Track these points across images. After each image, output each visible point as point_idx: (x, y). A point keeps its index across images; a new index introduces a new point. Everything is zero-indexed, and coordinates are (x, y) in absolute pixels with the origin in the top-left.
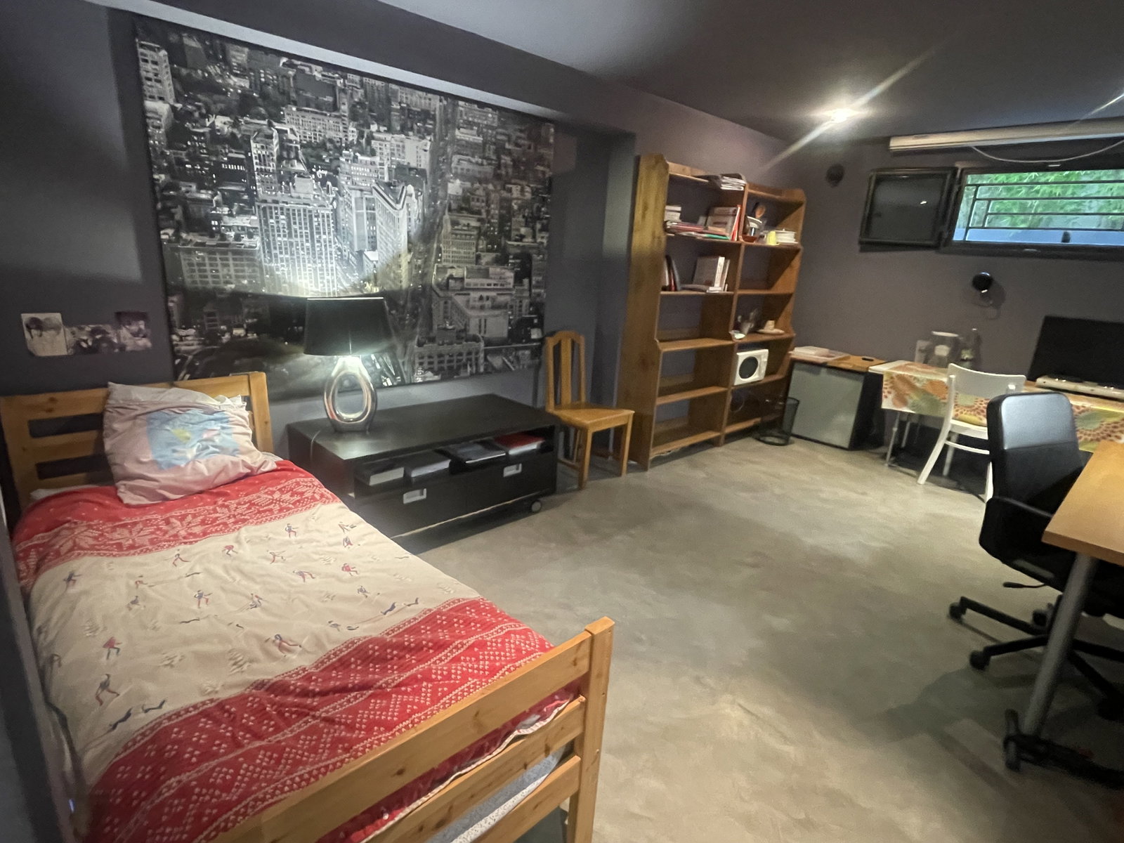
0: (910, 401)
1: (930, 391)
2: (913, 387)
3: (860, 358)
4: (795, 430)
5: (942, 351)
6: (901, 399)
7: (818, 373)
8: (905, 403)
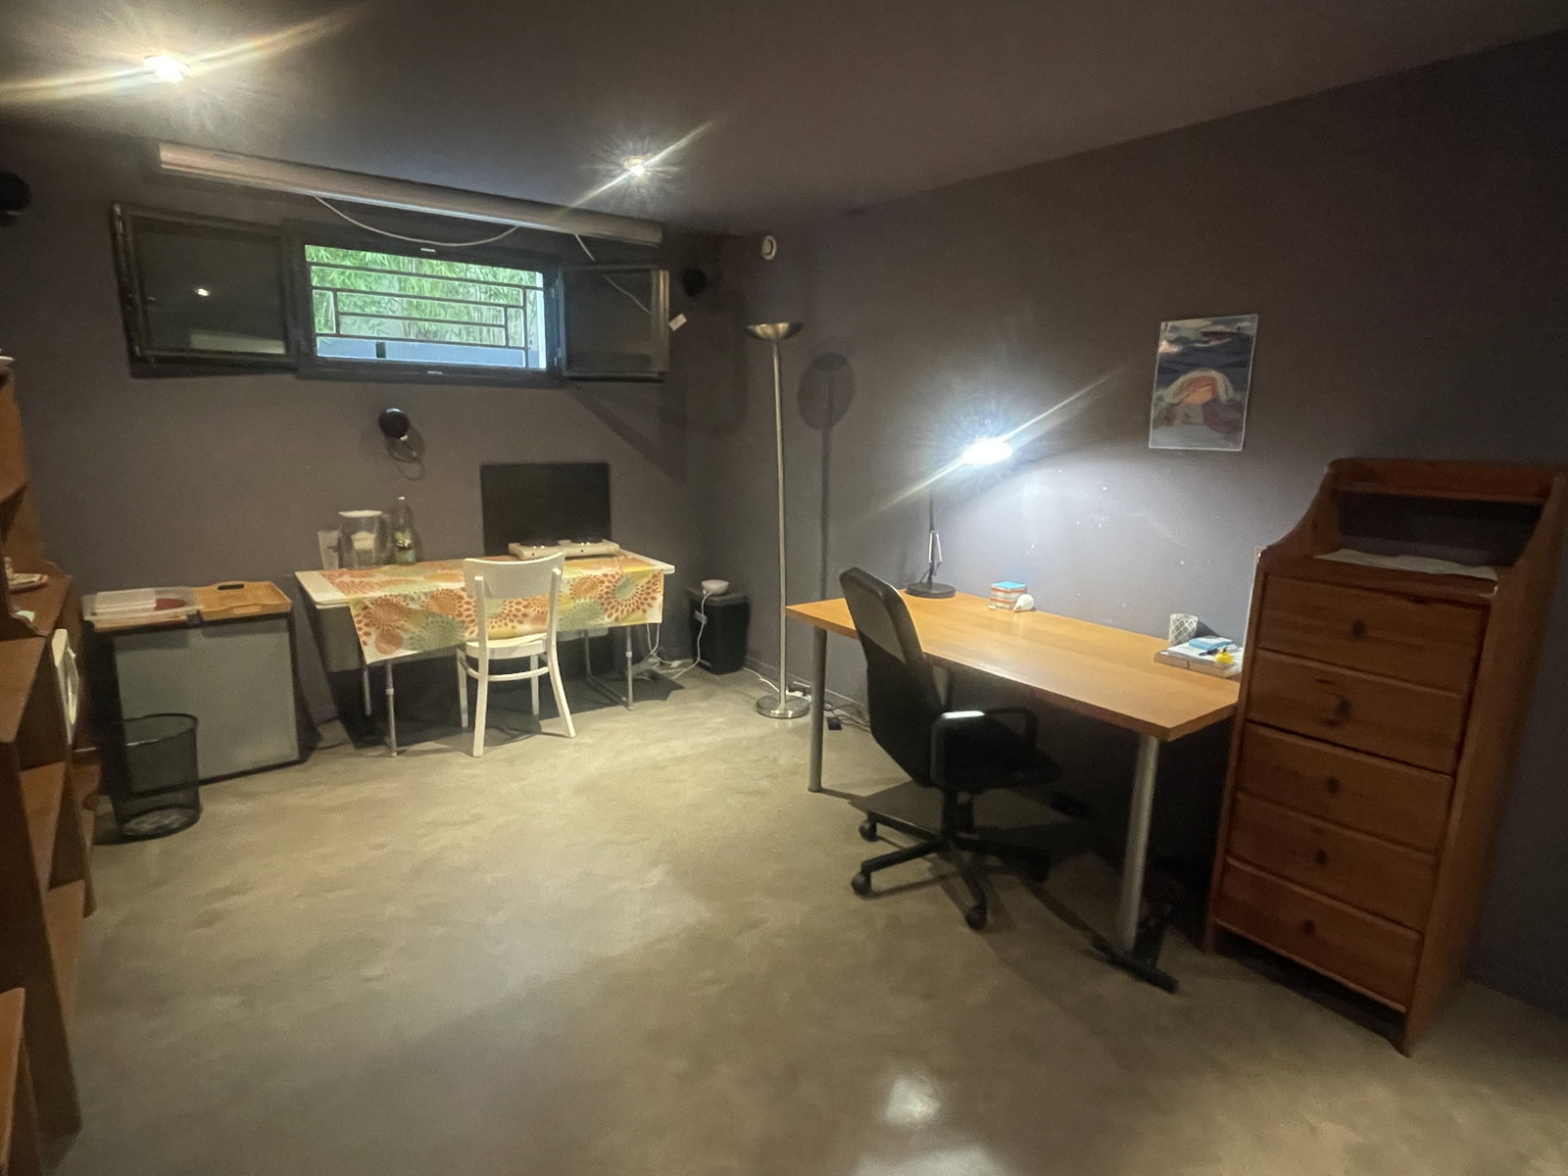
0: (406, 636)
1: (435, 609)
2: (406, 613)
3: (215, 587)
4: (203, 772)
5: (365, 541)
6: (390, 638)
7: (183, 644)
8: (397, 642)
